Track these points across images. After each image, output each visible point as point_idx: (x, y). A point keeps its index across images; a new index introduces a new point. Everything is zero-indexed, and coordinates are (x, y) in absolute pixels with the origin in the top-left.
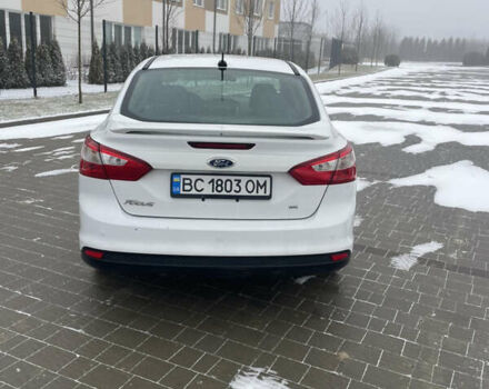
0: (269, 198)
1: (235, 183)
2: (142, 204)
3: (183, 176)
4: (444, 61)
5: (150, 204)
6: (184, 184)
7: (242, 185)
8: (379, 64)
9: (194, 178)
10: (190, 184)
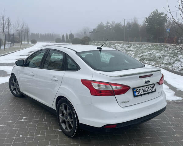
0: (155, 91)
1: (148, 88)
2: (126, 102)
3: (136, 89)
4: (49, 41)
5: (128, 102)
6: (137, 92)
7: (149, 88)
8: (29, 43)
9: (138, 89)
10: (138, 91)
